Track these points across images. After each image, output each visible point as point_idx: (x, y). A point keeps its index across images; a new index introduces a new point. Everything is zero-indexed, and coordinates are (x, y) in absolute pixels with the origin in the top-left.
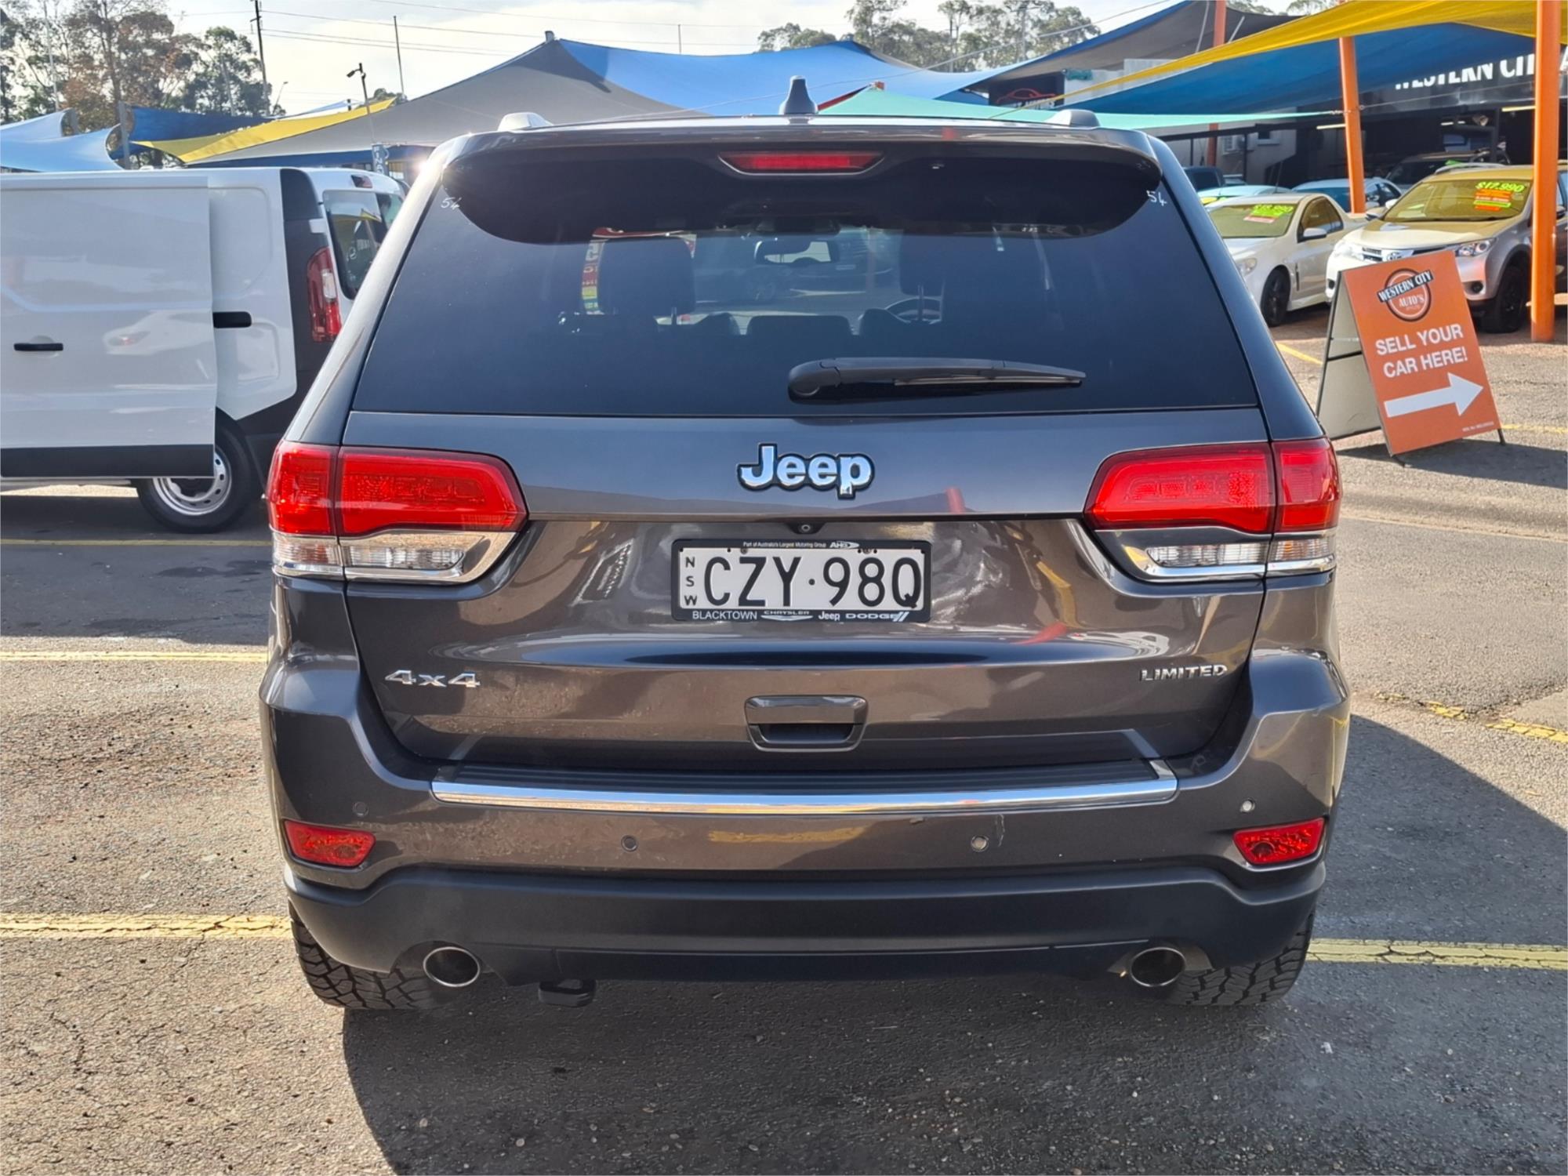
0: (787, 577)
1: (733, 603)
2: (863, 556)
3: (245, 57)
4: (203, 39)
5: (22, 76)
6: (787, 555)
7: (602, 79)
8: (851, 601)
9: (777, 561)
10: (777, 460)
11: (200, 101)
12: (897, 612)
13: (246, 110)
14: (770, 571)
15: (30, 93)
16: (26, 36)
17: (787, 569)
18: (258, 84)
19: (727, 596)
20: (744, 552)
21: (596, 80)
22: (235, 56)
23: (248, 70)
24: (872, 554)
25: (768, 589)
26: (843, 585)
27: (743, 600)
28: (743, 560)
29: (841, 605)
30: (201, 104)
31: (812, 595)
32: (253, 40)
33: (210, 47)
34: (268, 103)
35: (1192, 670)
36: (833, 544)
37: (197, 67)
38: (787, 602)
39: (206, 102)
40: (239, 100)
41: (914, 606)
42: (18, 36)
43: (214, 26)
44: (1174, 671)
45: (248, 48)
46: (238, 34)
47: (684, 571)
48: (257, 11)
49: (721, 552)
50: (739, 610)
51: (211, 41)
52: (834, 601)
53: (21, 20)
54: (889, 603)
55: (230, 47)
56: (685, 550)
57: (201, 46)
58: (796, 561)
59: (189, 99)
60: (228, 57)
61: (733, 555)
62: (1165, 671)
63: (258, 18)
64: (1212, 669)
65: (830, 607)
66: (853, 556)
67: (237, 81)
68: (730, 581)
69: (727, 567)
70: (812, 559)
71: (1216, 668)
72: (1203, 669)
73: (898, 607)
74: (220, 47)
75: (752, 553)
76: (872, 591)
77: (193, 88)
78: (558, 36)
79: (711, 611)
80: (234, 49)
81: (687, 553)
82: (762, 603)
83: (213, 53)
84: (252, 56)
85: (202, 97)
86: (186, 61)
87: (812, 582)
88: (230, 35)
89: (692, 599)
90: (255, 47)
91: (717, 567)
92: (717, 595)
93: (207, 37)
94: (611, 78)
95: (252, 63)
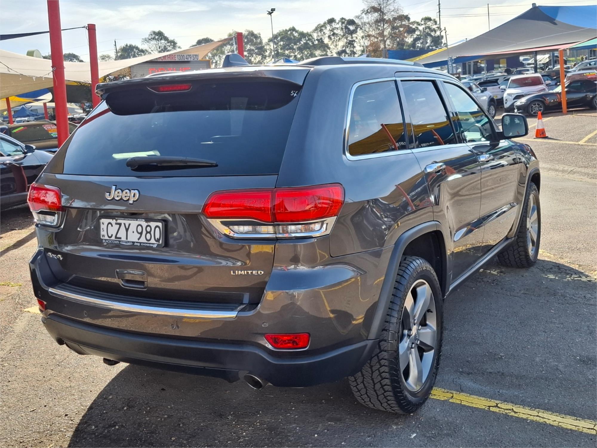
0: (127, 230)
1: (113, 238)
2: (147, 224)
3: (434, 27)
4: (420, 22)
5: (360, 43)
6: (127, 222)
7: (554, 20)
8: (143, 240)
9: (125, 224)
10: (116, 190)
11: (418, 45)
12: (154, 244)
13: (433, 46)
14: (123, 228)
15: (362, 48)
16: (361, 29)
17: (127, 227)
18: (438, 36)
19: (112, 235)
20: (116, 221)
21: (552, 21)
22: (431, 27)
23: (435, 31)
24: (149, 224)
25: (122, 234)
26: (141, 234)
27: (116, 237)
28: (116, 224)
29: (140, 241)
30: (418, 46)
31: (133, 237)
32: (437, 20)
33: (422, 25)
34: (442, 43)
35: (250, 272)
36: (138, 220)
37: (417, 33)
38: (127, 239)
39: (419, 45)
40: (431, 43)
41: (159, 242)
42: (359, 29)
43: (424, 17)
44: (243, 272)
45: (436, 22)
46: (432, 18)
47: (102, 226)
48: (439, 9)
49: (110, 221)
50: (115, 240)
51: (423, 23)
52: (139, 239)
53: (360, 24)
54: (153, 241)
55: (429, 23)
56: (102, 219)
57: (419, 25)
58: (129, 225)
59: (414, 44)
60: (429, 28)
61: (113, 222)
62: (240, 272)
63: (440, 11)
64: (258, 272)
65: (137, 241)
66: (144, 224)
67: (431, 36)
68: (113, 230)
69: (112, 226)
70: (134, 223)
71: (259, 272)
72: (254, 272)
73: (155, 242)
74: (425, 24)
75: (119, 221)
76: (148, 236)
77: (416, 40)
78: (537, 5)
79: (108, 240)
80: (431, 24)
81: (102, 220)
82: (120, 238)
83: (423, 26)
84: (437, 26)
85: (418, 43)
86: (414, 31)
87: (133, 232)
88: (429, 19)
89: (103, 236)
90: (438, 23)
91: (110, 225)
92: (110, 235)
93: (421, 21)
94: (558, 19)
95: (437, 29)
